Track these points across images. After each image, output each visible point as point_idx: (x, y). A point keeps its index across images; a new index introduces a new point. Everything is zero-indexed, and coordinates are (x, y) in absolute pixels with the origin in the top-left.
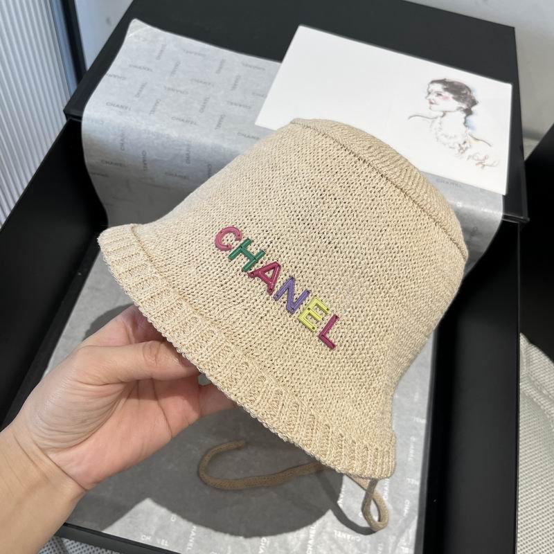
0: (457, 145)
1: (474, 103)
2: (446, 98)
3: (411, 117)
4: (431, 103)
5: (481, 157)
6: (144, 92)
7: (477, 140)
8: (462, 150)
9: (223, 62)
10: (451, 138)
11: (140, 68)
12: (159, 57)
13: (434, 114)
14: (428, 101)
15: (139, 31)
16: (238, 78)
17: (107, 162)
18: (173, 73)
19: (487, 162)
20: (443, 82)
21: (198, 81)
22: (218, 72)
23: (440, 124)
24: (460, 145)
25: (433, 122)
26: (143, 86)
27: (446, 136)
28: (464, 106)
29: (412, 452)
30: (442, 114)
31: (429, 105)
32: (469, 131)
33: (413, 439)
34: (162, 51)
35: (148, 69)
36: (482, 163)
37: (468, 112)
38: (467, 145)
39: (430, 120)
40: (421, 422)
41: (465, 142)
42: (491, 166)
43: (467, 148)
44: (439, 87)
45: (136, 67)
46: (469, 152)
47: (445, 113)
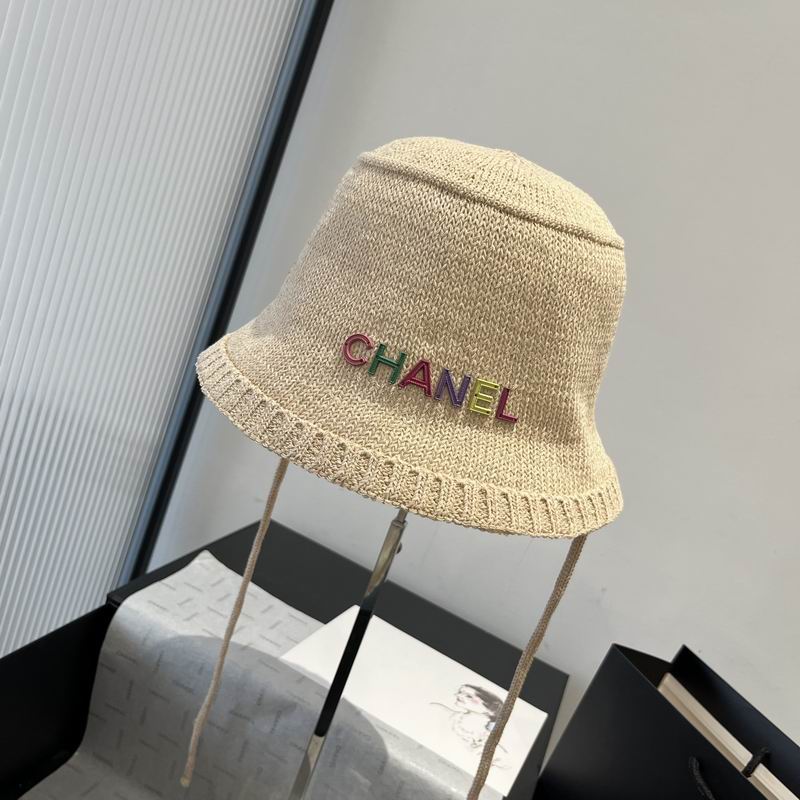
0: (471, 741)
2: (476, 702)
4: (458, 700)
6: (188, 604)
8: (475, 745)
10: (467, 732)
11: (193, 587)
12: (214, 585)
13: (459, 709)
14: (455, 698)
17: (122, 655)
20: (477, 689)
23: (461, 718)
24: (474, 741)
25: (453, 715)
26: (188, 600)
27: (463, 729)
30: (466, 711)
31: (456, 700)
34: (219, 582)
35: (199, 590)
39: (451, 712)
41: (480, 741)
43: (479, 746)
44: (471, 691)
45: (188, 585)
47: (469, 712)
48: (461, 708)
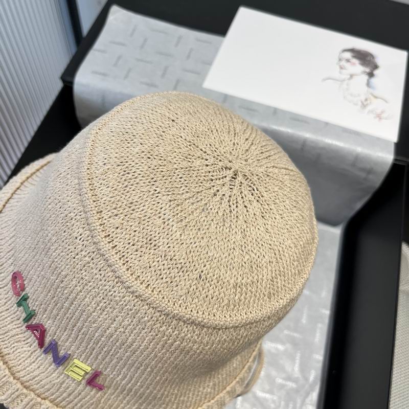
0: (360, 103)
1: (376, 67)
2: (354, 64)
3: (324, 80)
4: (341, 68)
5: (379, 111)
7: (376, 97)
8: (364, 106)
9: (180, 38)
10: (355, 96)
11: (118, 44)
12: (132, 35)
13: (343, 77)
14: (338, 67)
15: (117, 14)
16: (191, 50)
18: (142, 47)
19: (384, 115)
20: (352, 50)
21: (161, 53)
22: (177, 45)
24: (362, 102)
25: (341, 84)
26: (119, 58)
27: (351, 95)
28: (368, 70)
29: (318, 335)
30: (349, 76)
31: (339, 70)
32: (371, 90)
33: (320, 325)
34: (134, 30)
35: (123, 45)
36: (379, 116)
37: (371, 75)
38: (369, 102)
39: (339, 82)
40: (326, 312)
41: (366, 100)
42: (386, 119)
43: (367, 105)
44: (348, 55)
45: (114, 43)
46: (369, 108)
47: (352, 76)
48: (345, 75)
